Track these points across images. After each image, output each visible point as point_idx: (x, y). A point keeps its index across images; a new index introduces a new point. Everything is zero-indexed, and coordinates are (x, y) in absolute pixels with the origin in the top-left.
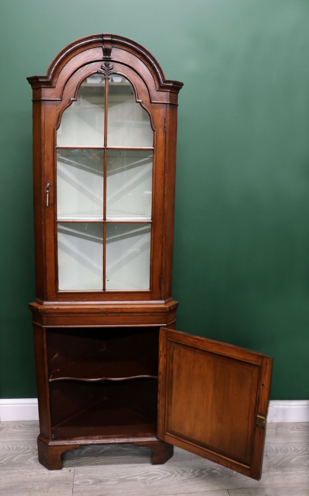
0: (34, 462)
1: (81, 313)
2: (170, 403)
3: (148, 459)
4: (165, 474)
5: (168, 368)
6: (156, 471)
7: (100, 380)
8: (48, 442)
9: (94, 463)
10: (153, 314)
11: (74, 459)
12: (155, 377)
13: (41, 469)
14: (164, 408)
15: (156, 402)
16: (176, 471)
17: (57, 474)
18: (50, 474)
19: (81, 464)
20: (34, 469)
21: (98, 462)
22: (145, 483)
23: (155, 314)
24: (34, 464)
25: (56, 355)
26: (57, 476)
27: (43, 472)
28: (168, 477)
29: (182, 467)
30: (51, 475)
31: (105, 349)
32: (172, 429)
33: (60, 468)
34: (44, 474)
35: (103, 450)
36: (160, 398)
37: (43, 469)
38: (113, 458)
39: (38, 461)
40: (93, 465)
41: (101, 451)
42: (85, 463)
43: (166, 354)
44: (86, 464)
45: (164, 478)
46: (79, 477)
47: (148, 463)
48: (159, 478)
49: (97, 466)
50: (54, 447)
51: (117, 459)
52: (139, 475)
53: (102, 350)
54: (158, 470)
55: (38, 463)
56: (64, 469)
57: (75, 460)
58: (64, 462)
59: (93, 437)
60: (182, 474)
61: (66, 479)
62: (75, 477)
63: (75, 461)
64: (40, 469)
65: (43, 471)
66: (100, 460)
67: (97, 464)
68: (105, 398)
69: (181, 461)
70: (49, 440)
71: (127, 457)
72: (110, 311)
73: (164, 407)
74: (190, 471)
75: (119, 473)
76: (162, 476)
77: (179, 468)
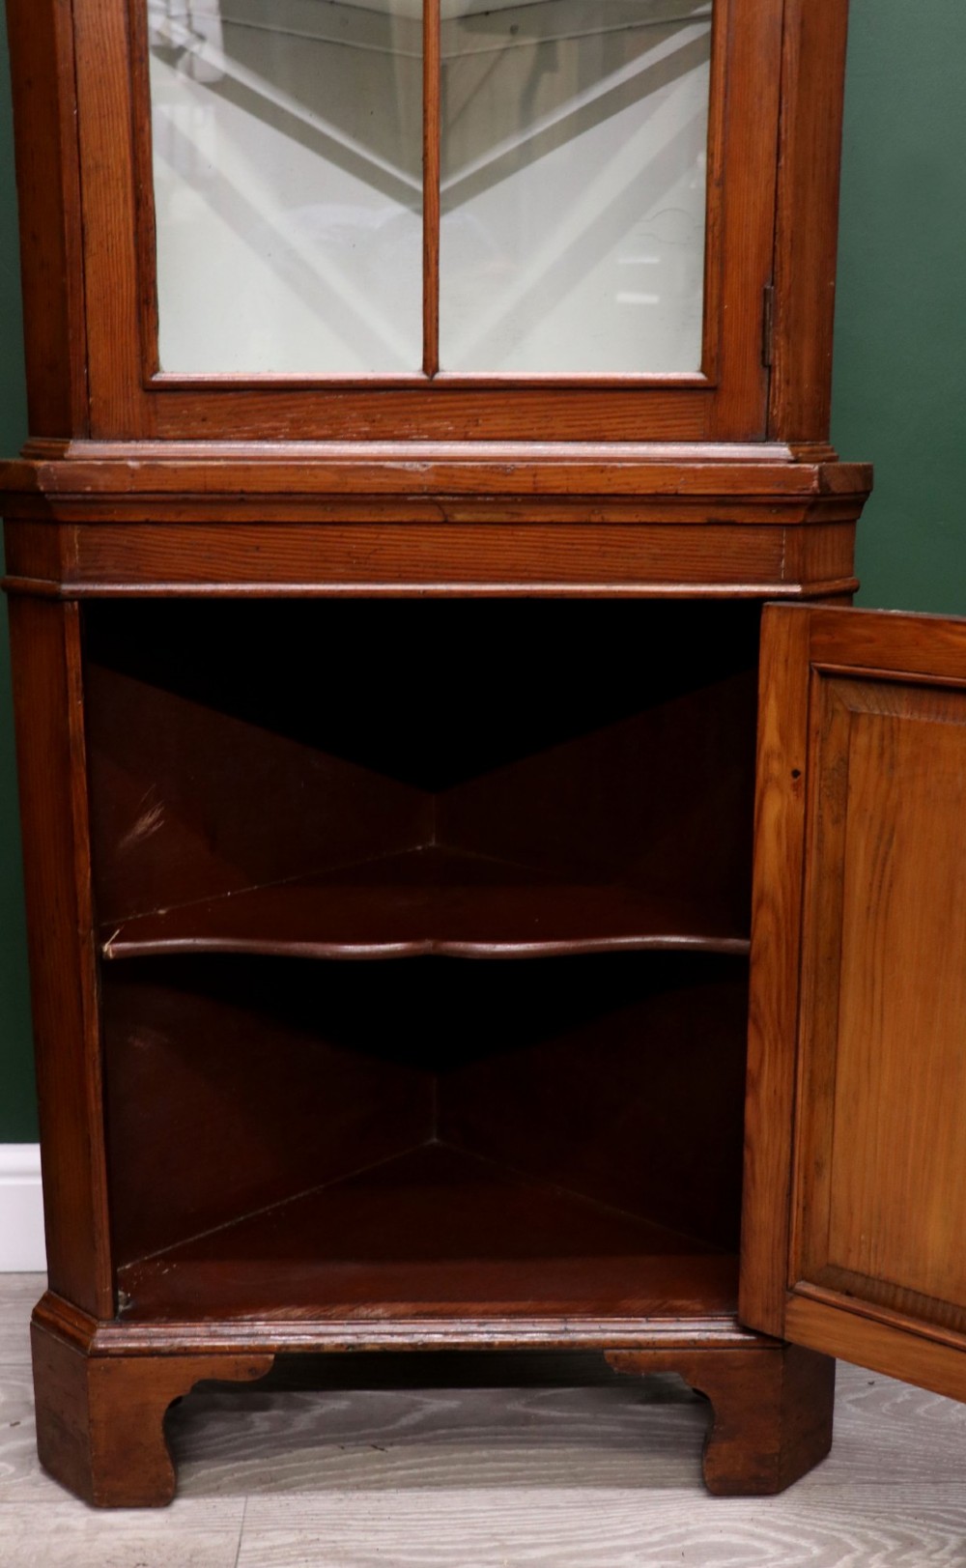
0: (12, 1469)
1: (288, 498)
2: (824, 1087)
3: (687, 1466)
4: (791, 1548)
5: (813, 854)
6: (736, 1532)
7: (402, 951)
8: (93, 1329)
9: (360, 1479)
10: (721, 514)
11: (245, 1458)
12: (733, 943)
13: (46, 1505)
14: (787, 1126)
15: (735, 1086)
16: (854, 1534)
17: (138, 1528)
18: (100, 1529)
19: (283, 1481)
20: (9, 1502)
21: (389, 1474)
23: (737, 514)
24: (12, 1476)
25: (148, 820)
26: (139, 1544)
27: (60, 1520)
29: (894, 1521)
30: (103, 1536)
31: (433, 843)
32: (837, 1255)
33: (158, 1496)
34: (58, 1530)
35: (416, 1417)
36: (762, 1061)
37: (60, 1501)
38: (476, 1454)
39: (37, 1464)
40: (358, 1487)
41: (404, 1421)
42: (311, 1475)
43: (801, 767)
44: (313, 1480)
46: (272, 1548)
47: (685, 1486)
49: (381, 1494)
50: (125, 1361)
51: (495, 1459)
52: (633, 1548)
53: (419, 848)
54: (747, 1527)
55: (36, 1472)
56: (181, 1504)
57: (249, 1462)
58: (184, 1467)
59: (356, 1311)
60: (898, 1553)
61: (192, 1556)
62: (245, 1546)
63: (255, 1465)
64: (41, 1501)
65: (57, 1515)
66: (399, 1464)
67: (381, 1485)
68: (435, 1140)
69: (883, 1488)
70: (99, 1319)
71: (555, 1451)
72: (467, 483)
73: (786, 1116)
74: (944, 1543)
75: (513, 1534)
76: (773, 1560)
77: (872, 1524)
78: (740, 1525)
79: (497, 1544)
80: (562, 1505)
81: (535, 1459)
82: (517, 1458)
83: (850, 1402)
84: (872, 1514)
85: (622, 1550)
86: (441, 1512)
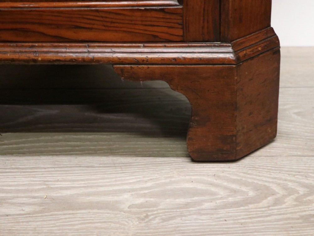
4: (234, 192)
16: (279, 184)
22: (147, 216)
28: (246, 202)
45: (225, 206)
47: (178, 156)
48: (206, 205)
54: (210, 179)
60: (305, 195)
69: (305, 159)
71: (105, 137)
75: (57, 181)
76: (221, 198)
77: (293, 178)
78: (206, 178)
79: (45, 187)
80: (96, 165)
81: (90, 140)
82: (77, 140)
83: (296, 113)
84: (294, 173)
85: (125, 191)
86: (17, 168)
